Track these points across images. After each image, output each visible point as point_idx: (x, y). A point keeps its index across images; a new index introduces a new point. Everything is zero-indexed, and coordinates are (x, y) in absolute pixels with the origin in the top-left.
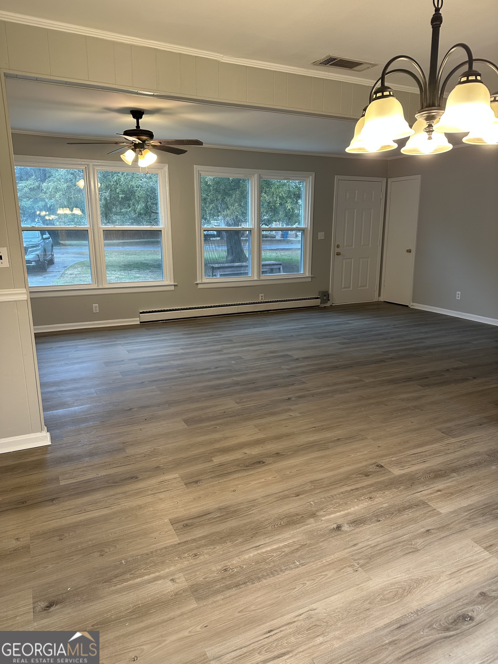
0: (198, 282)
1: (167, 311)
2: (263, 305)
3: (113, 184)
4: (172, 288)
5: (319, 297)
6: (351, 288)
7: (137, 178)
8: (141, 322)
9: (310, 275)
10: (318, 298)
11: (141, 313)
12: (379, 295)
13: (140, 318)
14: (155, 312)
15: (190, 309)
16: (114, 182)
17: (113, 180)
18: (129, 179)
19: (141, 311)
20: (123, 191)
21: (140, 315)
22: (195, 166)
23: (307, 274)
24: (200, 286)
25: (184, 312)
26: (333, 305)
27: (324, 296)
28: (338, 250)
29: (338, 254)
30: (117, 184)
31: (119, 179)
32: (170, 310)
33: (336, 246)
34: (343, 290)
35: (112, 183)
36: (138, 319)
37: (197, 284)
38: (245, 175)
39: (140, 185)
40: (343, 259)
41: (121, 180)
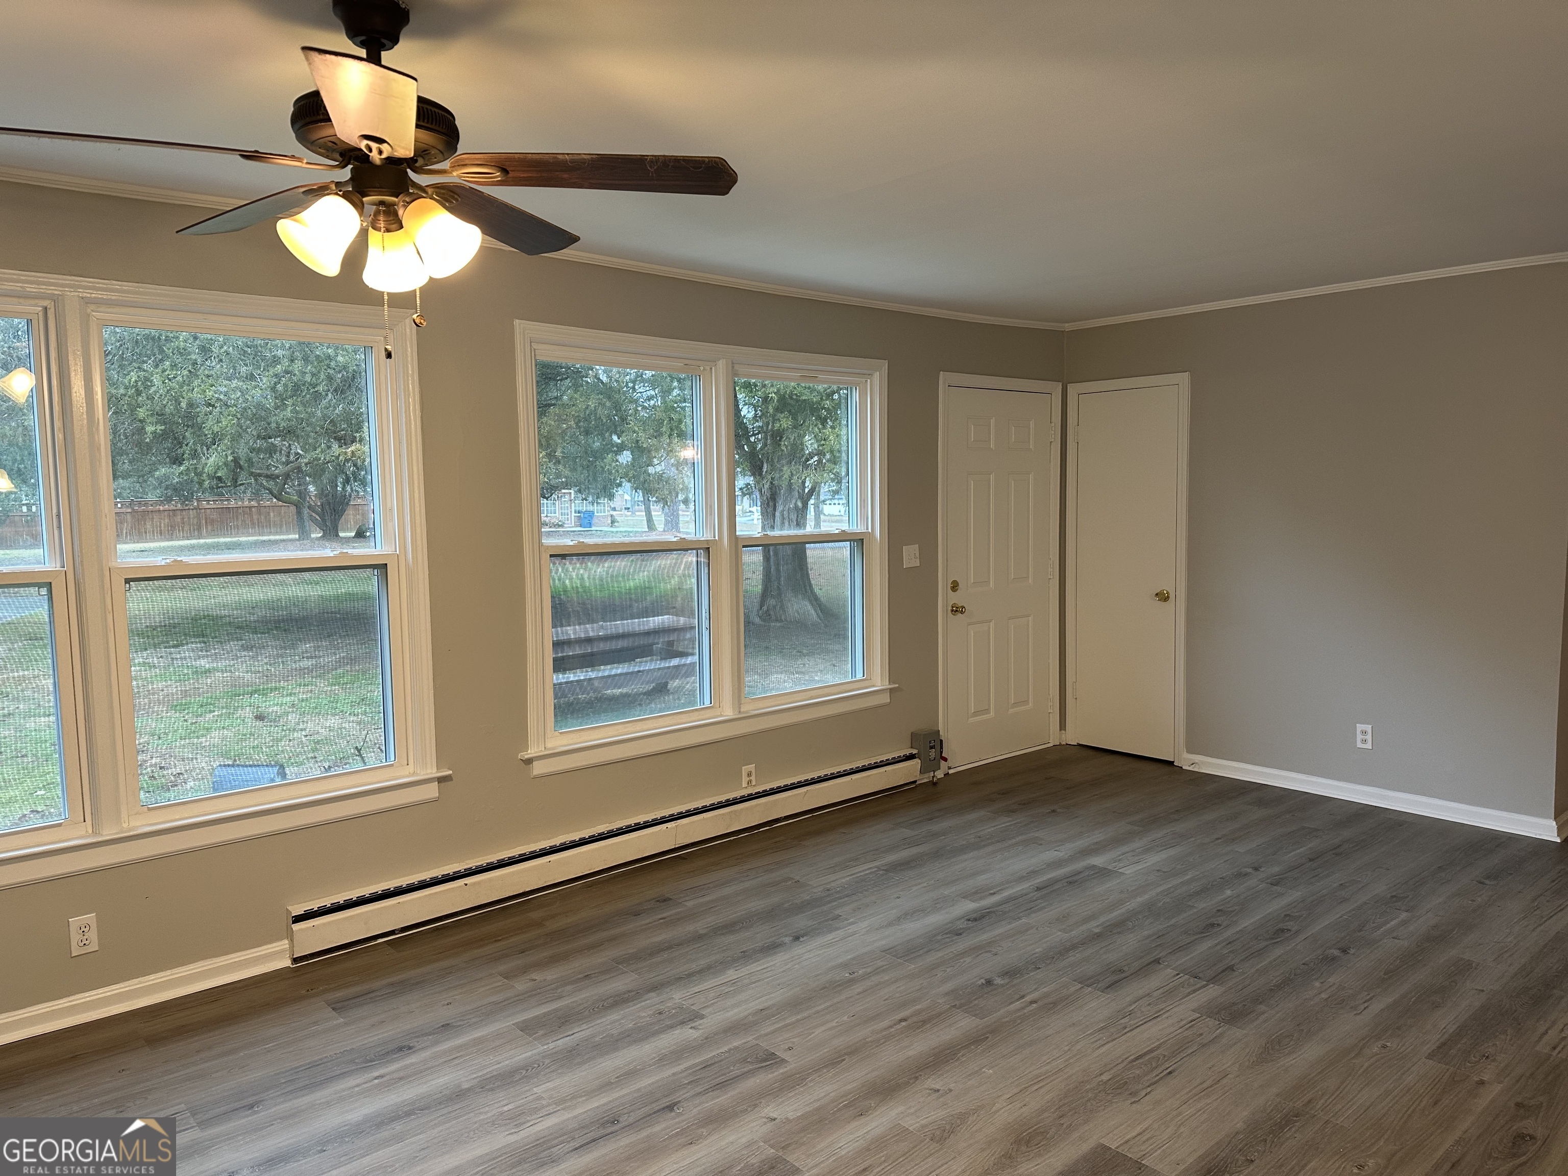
0: (531, 752)
1: (411, 889)
2: (757, 805)
3: (125, 395)
4: (432, 791)
5: (915, 752)
6: (992, 714)
7: (208, 376)
8: (295, 960)
9: (887, 685)
10: (911, 757)
11: (298, 919)
12: (1063, 726)
13: (292, 940)
14: (362, 901)
15: (502, 864)
16: (126, 388)
17: (126, 381)
18: (179, 378)
19: (299, 910)
20: (160, 416)
21: (296, 927)
22: (517, 322)
23: (880, 682)
24: (538, 768)
25: (479, 883)
26: (951, 772)
27: (931, 748)
28: (956, 598)
29: (957, 610)
30: (139, 393)
31: (147, 379)
32: (423, 885)
33: (950, 585)
34: (971, 720)
35: (122, 391)
36: (285, 944)
37: (529, 761)
38: (687, 362)
39: (218, 399)
40: (969, 624)
41: (151, 381)
